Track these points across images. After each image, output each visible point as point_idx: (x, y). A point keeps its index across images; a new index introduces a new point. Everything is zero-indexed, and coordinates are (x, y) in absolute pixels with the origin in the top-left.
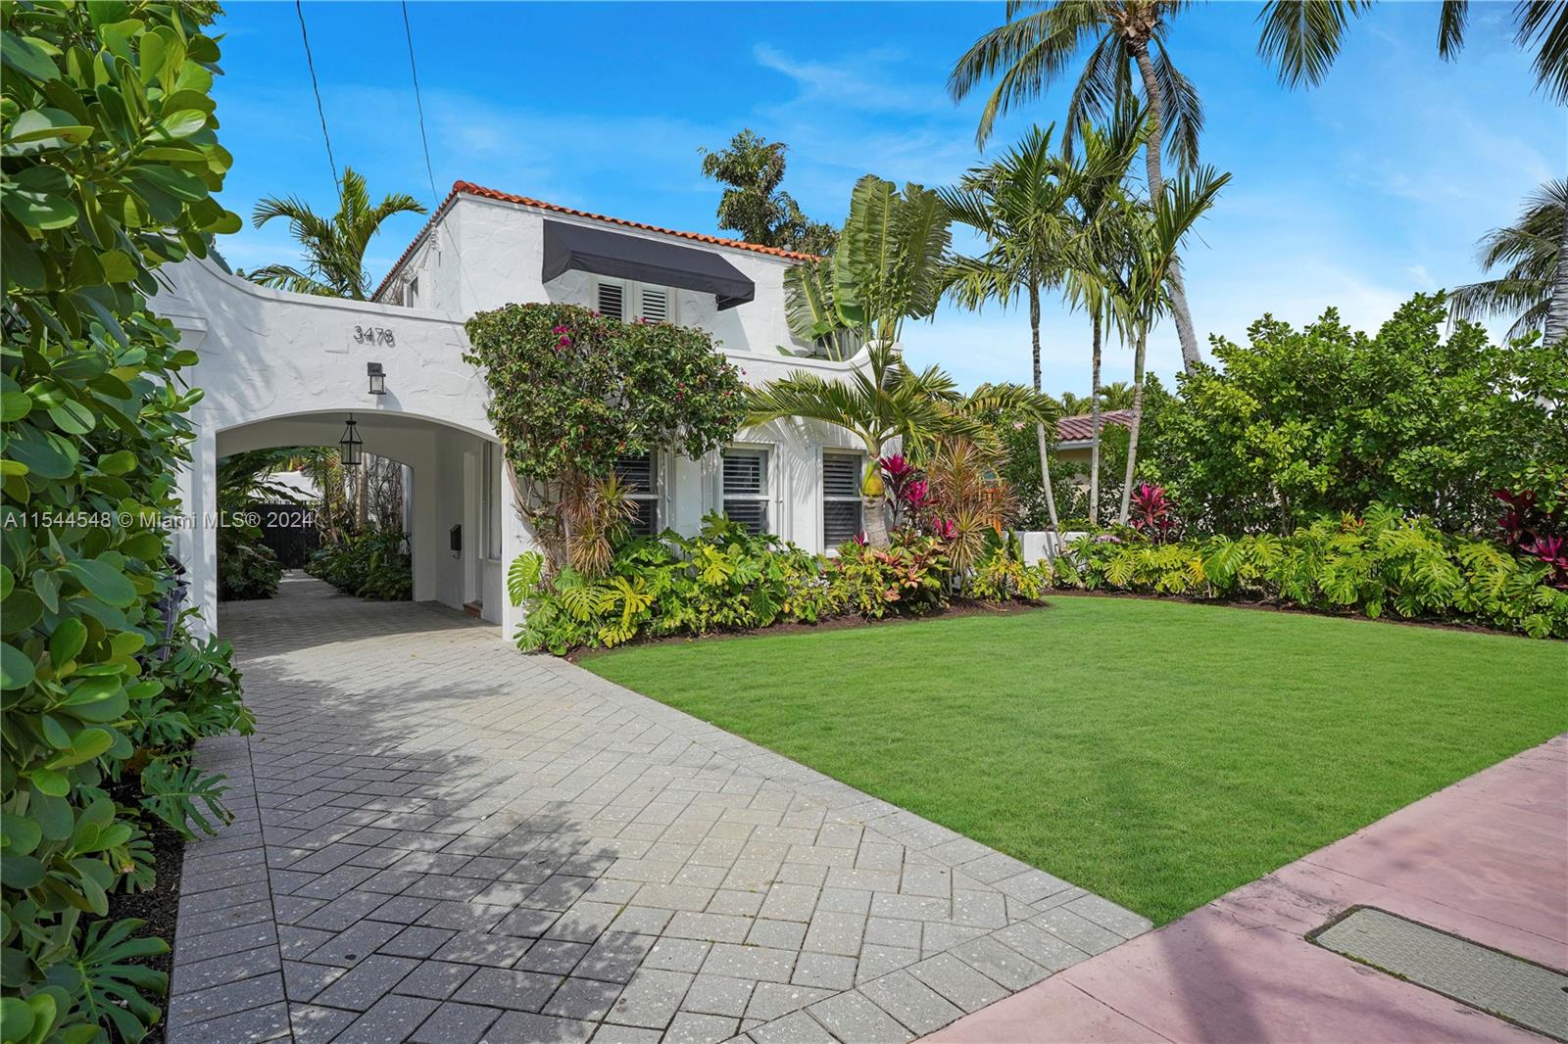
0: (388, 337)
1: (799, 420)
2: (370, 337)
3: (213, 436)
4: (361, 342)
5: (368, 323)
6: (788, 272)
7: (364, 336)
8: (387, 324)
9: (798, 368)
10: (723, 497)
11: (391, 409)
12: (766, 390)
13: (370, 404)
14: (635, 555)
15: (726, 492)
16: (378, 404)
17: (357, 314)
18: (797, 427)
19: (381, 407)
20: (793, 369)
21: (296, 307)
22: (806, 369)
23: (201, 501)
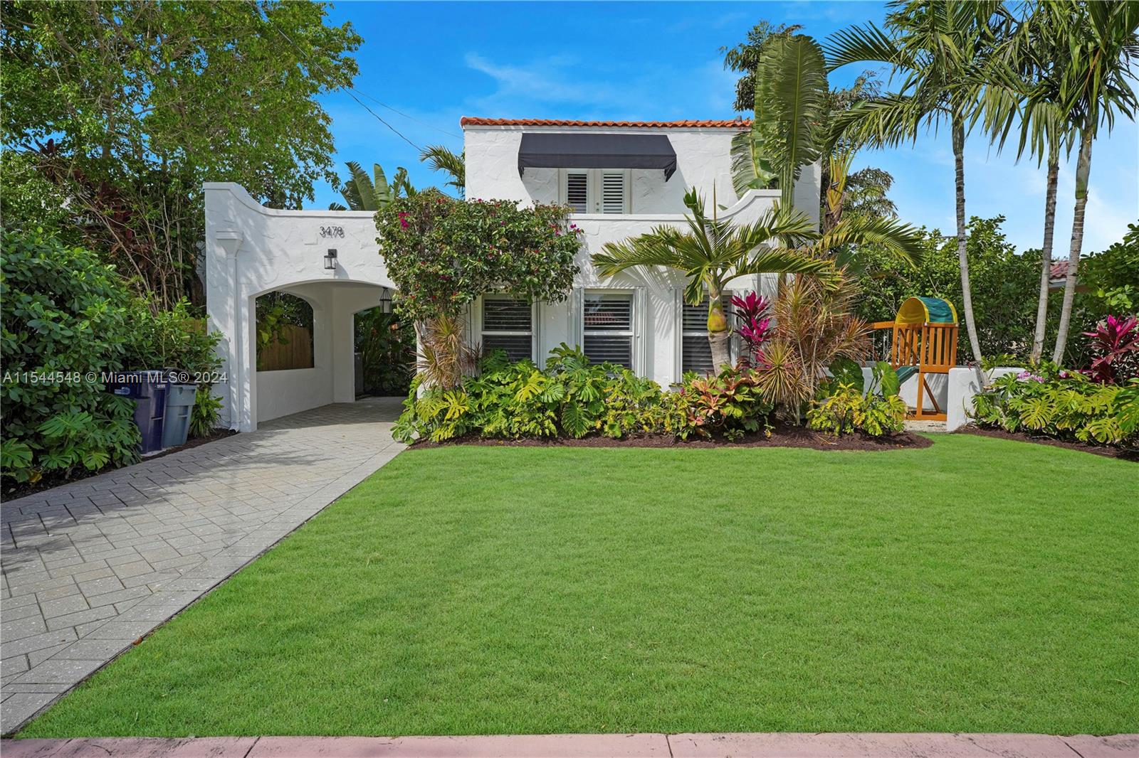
0: (340, 232)
1: (662, 268)
2: (329, 233)
3: (247, 299)
4: (324, 237)
5: (327, 223)
6: (735, 140)
7: (326, 232)
8: (339, 223)
9: (662, 224)
10: (584, 333)
11: (343, 278)
12: (628, 244)
13: (329, 275)
14: (489, 377)
15: (586, 329)
16: (335, 275)
17: (322, 219)
18: (660, 274)
19: (337, 277)
20: (657, 225)
21: (288, 219)
22: (669, 224)
23: (241, 337)
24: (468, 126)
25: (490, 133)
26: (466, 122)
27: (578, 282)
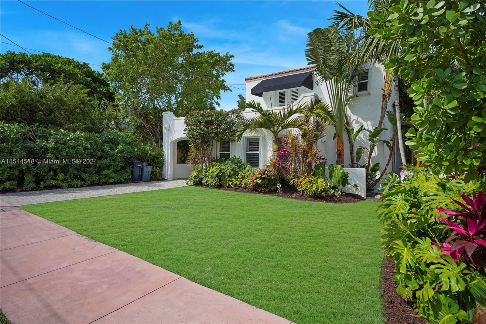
24: (247, 81)
25: (253, 82)
26: (246, 80)
27: (245, 135)
